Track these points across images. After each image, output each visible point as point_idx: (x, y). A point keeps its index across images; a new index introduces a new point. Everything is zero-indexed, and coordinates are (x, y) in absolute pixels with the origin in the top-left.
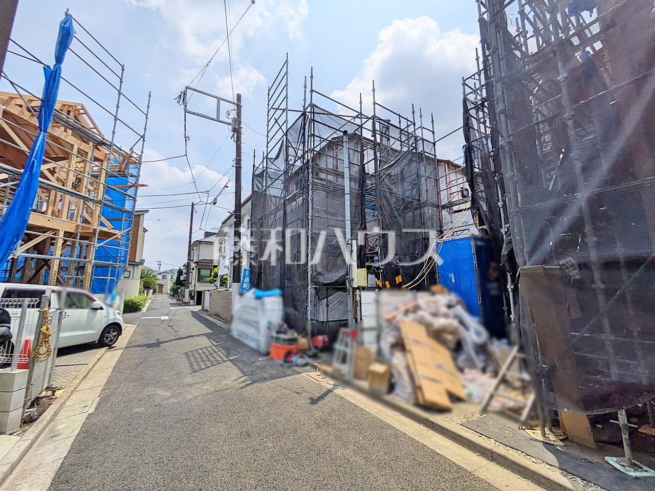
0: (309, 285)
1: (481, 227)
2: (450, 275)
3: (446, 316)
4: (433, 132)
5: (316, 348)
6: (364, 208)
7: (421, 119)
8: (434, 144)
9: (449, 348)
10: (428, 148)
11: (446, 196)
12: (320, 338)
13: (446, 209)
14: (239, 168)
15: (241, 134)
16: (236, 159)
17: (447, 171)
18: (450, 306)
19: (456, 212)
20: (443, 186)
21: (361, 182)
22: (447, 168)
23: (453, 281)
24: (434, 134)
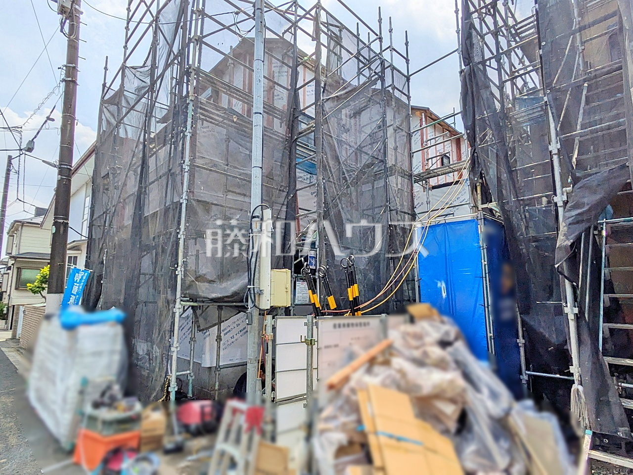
0: (178, 301)
1: (485, 206)
2: (439, 285)
3: (441, 365)
4: (407, 60)
5: (186, 428)
6: (294, 163)
7: (391, 35)
8: (408, 80)
9: (446, 432)
10: (400, 83)
11: (421, 164)
12: (196, 406)
13: (421, 183)
14: (71, 85)
15: (79, 22)
16: (66, 66)
17: (424, 123)
18: (444, 344)
19: (434, 188)
20: (416, 146)
21: (291, 118)
22: (424, 119)
23: (444, 295)
24: (408, 63)
